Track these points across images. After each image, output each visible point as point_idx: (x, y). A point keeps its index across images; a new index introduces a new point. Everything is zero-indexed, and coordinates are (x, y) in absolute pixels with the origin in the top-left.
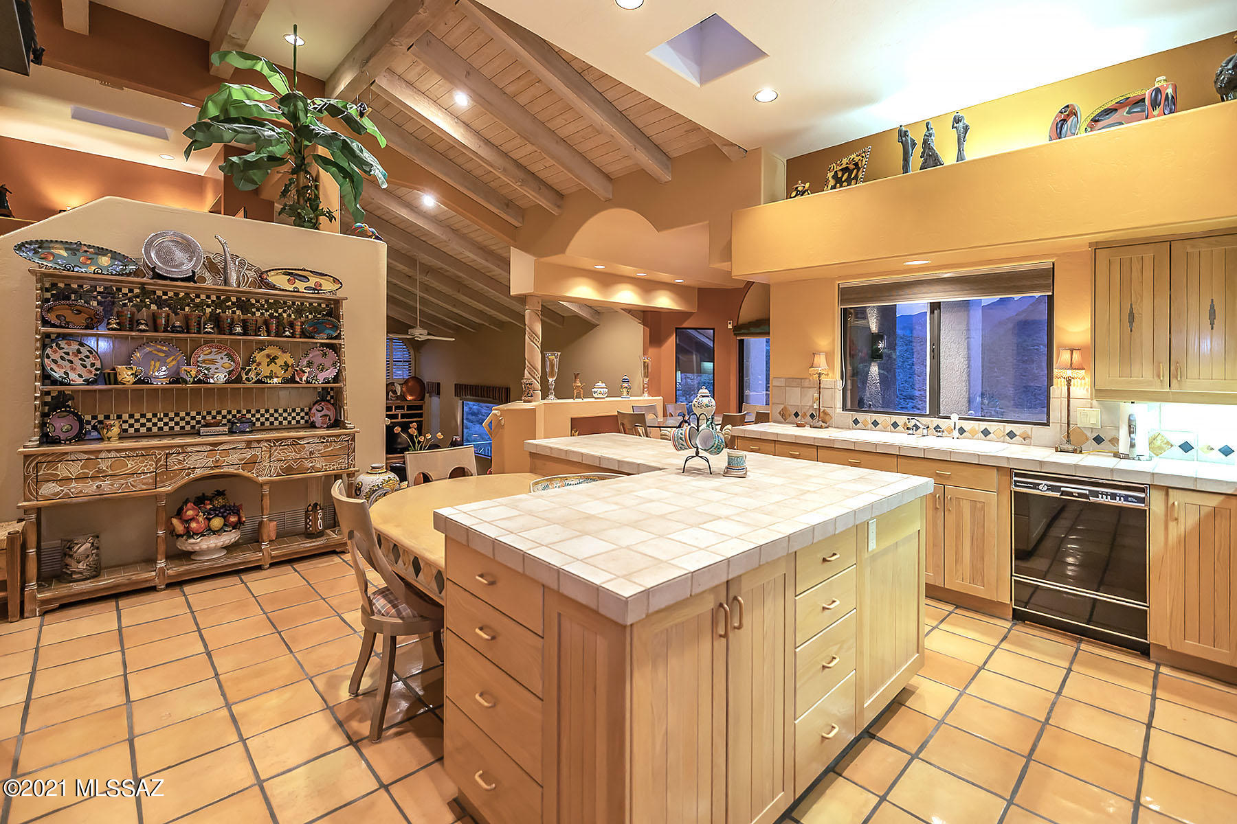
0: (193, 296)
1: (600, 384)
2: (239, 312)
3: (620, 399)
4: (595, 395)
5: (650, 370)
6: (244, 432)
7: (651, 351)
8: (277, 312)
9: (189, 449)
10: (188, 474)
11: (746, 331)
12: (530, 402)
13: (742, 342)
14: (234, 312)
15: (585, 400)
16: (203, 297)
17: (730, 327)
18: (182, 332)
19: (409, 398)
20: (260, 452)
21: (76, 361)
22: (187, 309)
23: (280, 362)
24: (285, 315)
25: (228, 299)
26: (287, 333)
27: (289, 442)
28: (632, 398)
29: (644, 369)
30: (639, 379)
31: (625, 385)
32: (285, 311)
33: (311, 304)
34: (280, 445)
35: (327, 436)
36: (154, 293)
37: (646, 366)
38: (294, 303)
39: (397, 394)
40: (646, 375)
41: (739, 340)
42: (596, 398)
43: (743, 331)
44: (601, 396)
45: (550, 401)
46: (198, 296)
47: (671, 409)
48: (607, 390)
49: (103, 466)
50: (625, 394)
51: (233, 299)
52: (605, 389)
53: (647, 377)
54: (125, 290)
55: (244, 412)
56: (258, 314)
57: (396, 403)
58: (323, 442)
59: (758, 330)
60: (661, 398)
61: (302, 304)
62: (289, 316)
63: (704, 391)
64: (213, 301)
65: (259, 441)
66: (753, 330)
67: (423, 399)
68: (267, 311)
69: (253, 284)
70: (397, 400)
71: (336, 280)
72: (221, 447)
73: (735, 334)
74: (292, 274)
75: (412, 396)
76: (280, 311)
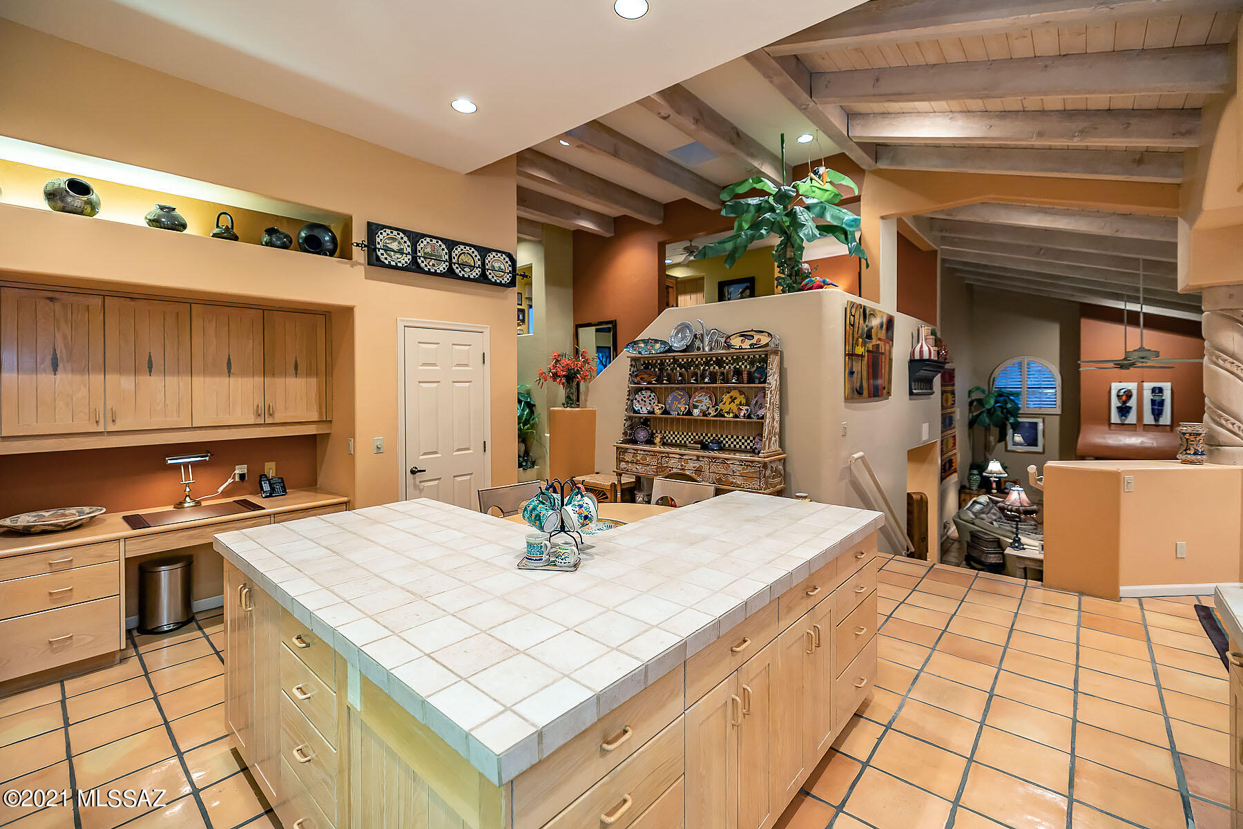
0: (694, 360)
2: (717, 368)
6: (713, 450)
8: (738, 365)
9: (671, 455)
10: (670, 471)
14: (714, 368)
16: (699, 360)
18: (682, 383)
20: (704, 463)
21: (648, 401)
22: (692, 368)
23: (737, 402)
24: (743, 367)
25: (711, 359)
26: (734, 381)
27: (720, 461)
32: (743, 364)
33: (760, 356)
34: (715, 462)
35: (745, 461)
36: (678, 360)
38: (749, 357)
46: (697, 360)
49: (638, 458)
51: (714, 359)
54: (667, 361)
55: (719, 436)
56: (727, 367)
58: (741, 465)
61: (754, 356)
62: (746, 367)
64: (704, 362)
65: (703, 457)
68: (732, 365)
69: (724, 348)
71: (770, 335)
72: (684, 457)
74: (744, 336)
76: (740, 364)
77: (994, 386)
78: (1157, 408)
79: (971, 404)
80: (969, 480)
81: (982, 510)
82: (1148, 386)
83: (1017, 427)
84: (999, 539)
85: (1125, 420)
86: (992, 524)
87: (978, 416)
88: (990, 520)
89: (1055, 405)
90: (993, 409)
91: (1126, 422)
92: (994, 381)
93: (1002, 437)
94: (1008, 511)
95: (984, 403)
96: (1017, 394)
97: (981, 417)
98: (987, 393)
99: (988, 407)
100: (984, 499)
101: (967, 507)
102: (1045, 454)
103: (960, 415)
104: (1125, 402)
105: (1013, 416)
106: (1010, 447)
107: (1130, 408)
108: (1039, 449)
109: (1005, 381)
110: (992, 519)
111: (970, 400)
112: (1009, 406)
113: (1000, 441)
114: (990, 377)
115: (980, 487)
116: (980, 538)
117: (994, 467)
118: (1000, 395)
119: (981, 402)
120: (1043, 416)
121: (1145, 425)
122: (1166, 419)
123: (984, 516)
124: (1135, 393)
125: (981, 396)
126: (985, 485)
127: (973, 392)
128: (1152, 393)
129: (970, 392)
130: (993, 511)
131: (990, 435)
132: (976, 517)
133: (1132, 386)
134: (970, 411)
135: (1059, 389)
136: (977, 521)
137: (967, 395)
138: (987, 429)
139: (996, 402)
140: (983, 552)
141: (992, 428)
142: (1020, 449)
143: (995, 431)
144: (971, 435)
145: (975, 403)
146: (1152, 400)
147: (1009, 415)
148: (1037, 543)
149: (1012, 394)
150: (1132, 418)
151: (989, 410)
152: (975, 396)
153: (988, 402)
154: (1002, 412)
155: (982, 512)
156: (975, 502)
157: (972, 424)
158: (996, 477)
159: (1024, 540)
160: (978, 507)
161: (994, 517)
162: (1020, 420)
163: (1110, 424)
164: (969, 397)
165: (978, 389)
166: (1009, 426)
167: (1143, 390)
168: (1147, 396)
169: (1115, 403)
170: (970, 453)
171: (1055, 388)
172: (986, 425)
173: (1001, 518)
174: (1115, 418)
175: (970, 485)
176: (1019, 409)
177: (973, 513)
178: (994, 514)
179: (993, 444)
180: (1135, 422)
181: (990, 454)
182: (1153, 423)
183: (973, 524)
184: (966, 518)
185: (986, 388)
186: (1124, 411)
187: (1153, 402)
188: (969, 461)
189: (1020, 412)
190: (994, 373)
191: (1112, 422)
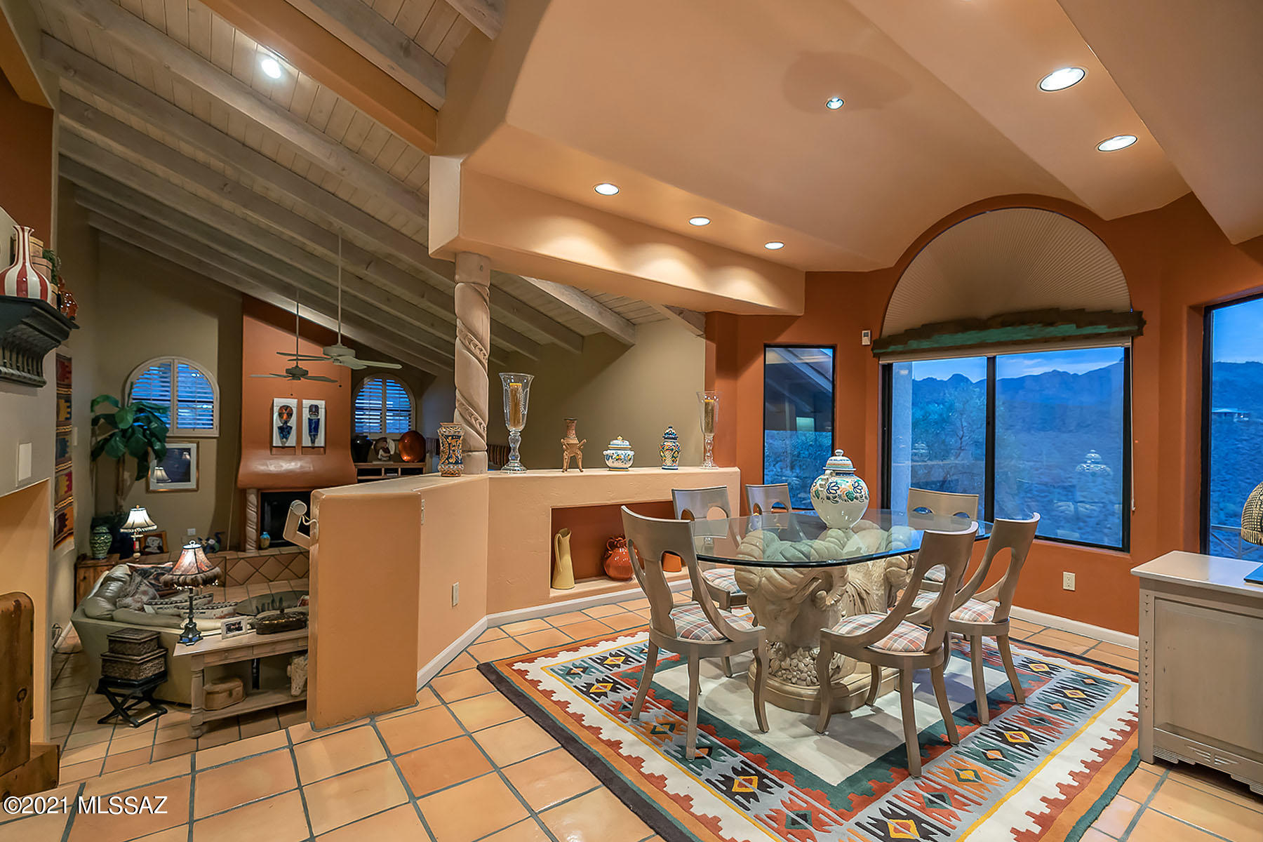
1: (619, 442)
3: (658, 471)
4: (609, 463)
5: (716, 418)
7: (720, 385)
11: (900, 348)
12: (453, 475)
13: (888, 369)
15: (587, 472)
17: (866, 341)
19: (405, 458)
28: (682, 470)
29: (706, 416)
30: (698, 436)
31: (669, 444)
37: (709, 411)
39: (389, 452)
40: (709, 427)
41: (884, 366)
42: (611, 469)
43: (892, 348)
44: (619, 464)
45: (511, 475)
47: (757, 495)
48: (632, 453)
50: (669, 462)
52: (629, 452)
53: (711, 432)
57: (386, 465)
59: (925, 344)
60: (736, 469)
63: (840, 460)
66: (914, 344)
67: (423, 460)
70: (389, 460)
73: (875, 355)
75: (409, 456)
77: (132, 396)
78: (314, 427)
79: (95, 421)
80: (93, 544)
81: (121, 589)
82: (307, 403)
83: (161, 456)
84: (159, 633)
85: (285, 443)
86: (142, 609)
87: (106, 441)
88: (139, 605)
89: (212, 424)
90: (130, 430)
91: (286, 445)
92: (131, 388)
93: (143, 472)
94: (179, 585)
95: (117, 420)
96: (164, 410)
97: (112, 442)
98: (120, 406)
99: (122, 426)
100: (121, 571)
101: (95, 591)
102: (199, 491)
103: (79, 438)
104: (286, 422)
105: (160, 441)
106: (154, 486)
107: (291, 428)
108: (192, 485)
109: (148, 388)
110: (142, 602)
111: (93, 415)
112: (154, 425)
113: (138, 478)
114: (126, 382)
115: (111, 551)
116: (124, 642)
117: (138, 517)
118: (140, 410)
119: (111, 420)
120: (196, 439)
121: (303, 447)
122: (320, 441)
123: (129, 600)
124: (295, 410)
125: (114, 410)
126: (122, 547)
127: (98, 403)
128: (310, 412)
129: (93, 403)
130: (143, 588)
131: (124, 470)
132: (115, 604)
133: (292, 403)
134: (93, 434)
135: (217, 404)
136: (119, 614)
137: (89, 410)
138: (120, 461)
139: (136, 420)
140: (132, 664)
141: (128, 457)
142: (163, 487)
143: (132, 462)
144: (94, 471)
145: (102, 421)
146: (309, 419)
147: (153, 439)
148: (218, 624)
149: (158, 409)
150: (292, 441)
151: (124, 432)
152: (100, 410)
153: (123, 420)
154: (144, 436)
155: (122, 593)
156: (109, 579)
157: (95, 453)
158: (140, 533)
159: (201, 624)
160: (114, 586)
161: (145, 599)
162: (168, 446)
163: (272, 447)
164: (92, 411)
165: (107, 398)
166: (152, 455)
167: (302, 408)
168: (306, 414)
169: (277, 422)
170: (92, 500)
171: (212, 402)
172: (120, 454)
173: (154, 598)
174: (277, 441)
175: (94, 554)
176: (167, 430)
177: (110, 600)
178: (145, 593)
179: (129, 483)
180: (294, 445)
181: (124, 499)
182: (310, 445)
183: (112, 619)
184: (97, 613)
185: (119, 398)
186: (284, 431)
187: (310, 420)
188: (91, 512)
189: (168, 435)
190: (131, 376)
191: (274, 445)
